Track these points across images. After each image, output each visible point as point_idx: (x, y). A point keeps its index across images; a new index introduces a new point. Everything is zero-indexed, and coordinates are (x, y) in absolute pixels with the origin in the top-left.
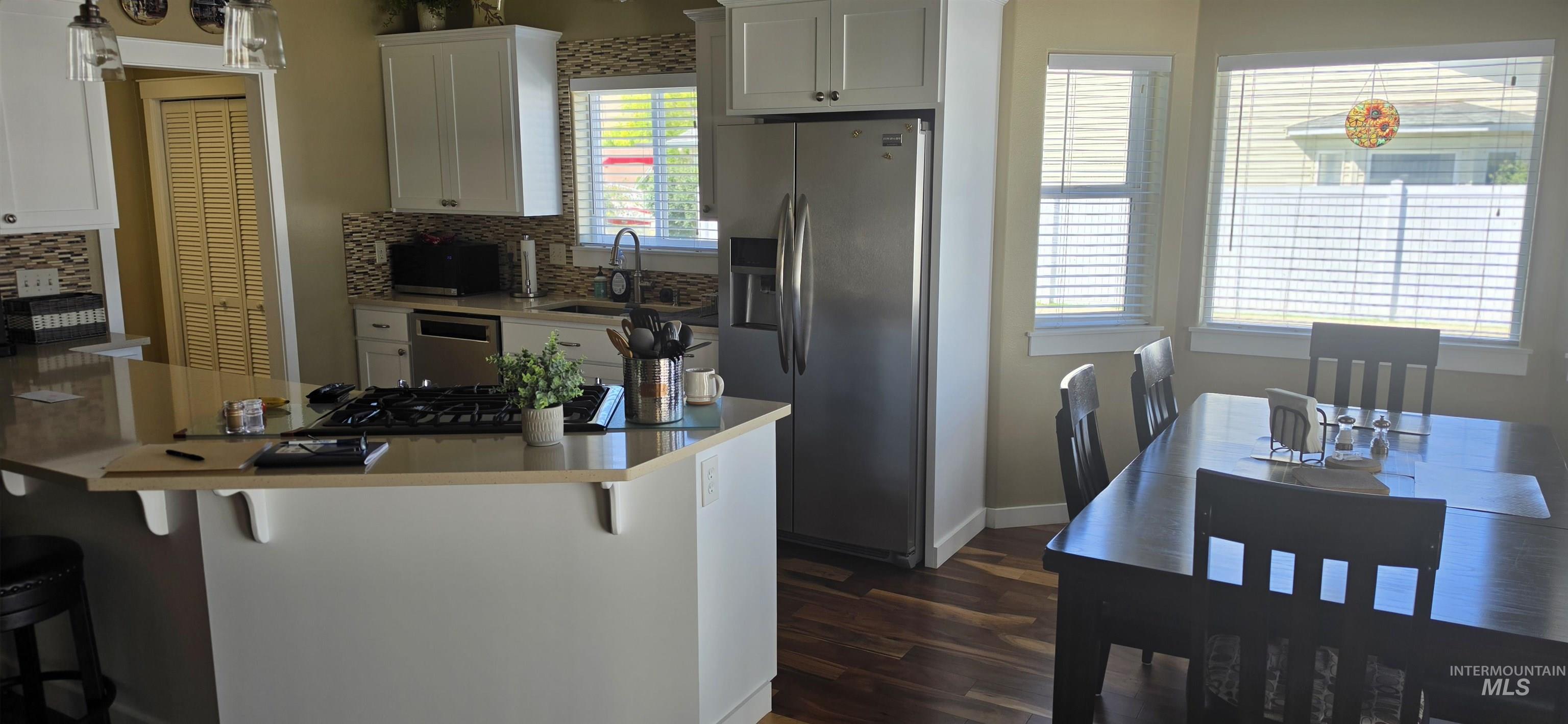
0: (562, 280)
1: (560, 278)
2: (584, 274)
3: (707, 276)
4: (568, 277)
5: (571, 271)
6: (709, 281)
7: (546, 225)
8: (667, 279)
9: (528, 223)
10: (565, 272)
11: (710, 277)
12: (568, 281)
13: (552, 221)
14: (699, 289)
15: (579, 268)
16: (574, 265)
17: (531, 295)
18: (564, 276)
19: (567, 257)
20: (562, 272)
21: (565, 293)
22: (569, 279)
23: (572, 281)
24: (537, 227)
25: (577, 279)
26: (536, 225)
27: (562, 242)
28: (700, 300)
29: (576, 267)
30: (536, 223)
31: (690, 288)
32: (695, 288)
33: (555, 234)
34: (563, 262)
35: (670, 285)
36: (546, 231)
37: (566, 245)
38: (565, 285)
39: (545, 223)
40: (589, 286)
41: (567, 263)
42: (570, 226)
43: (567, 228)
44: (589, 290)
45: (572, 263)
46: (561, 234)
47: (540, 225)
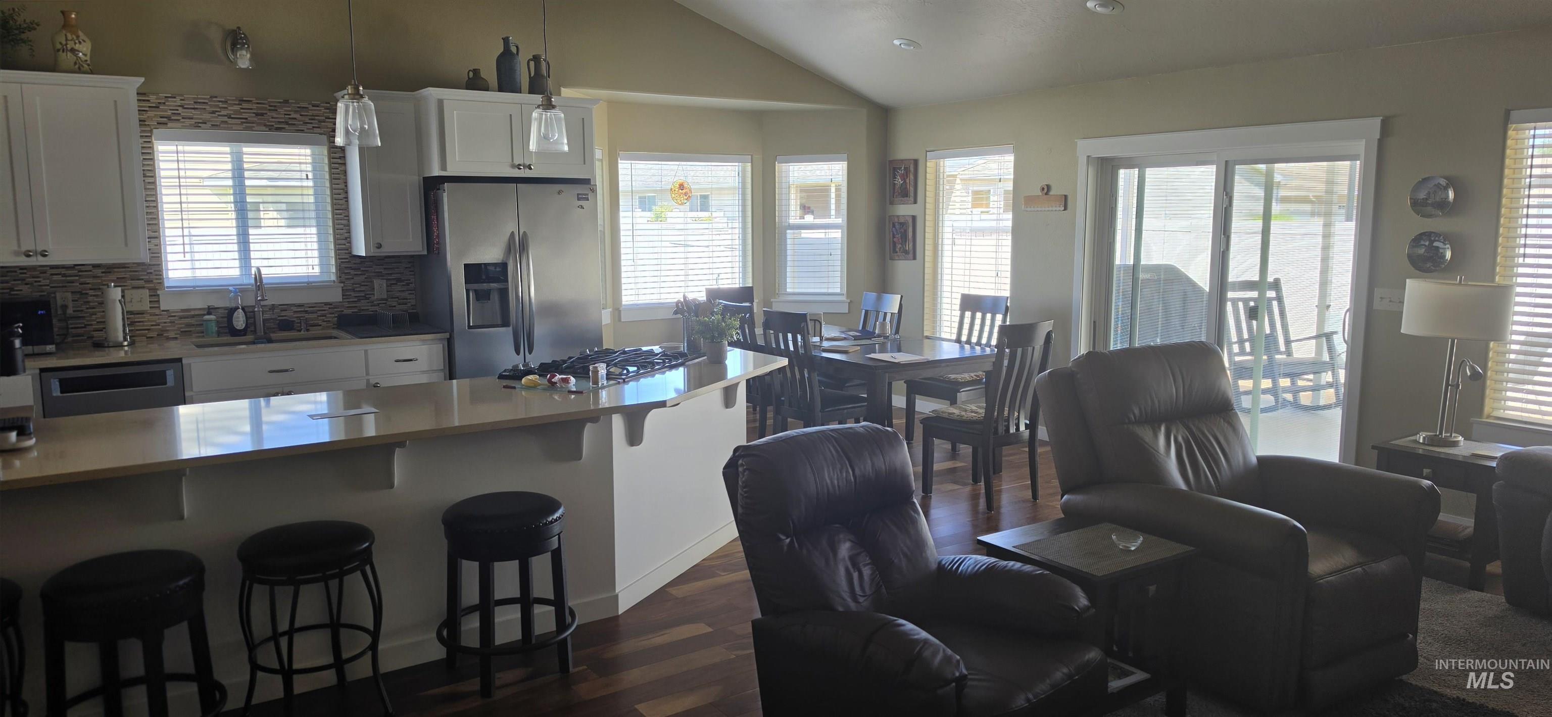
0: (143, 326)
1: (141, 324)
2: (175, 316)
3: (326, 304)
4: (152, 321)
5: (157, 315)
6: (329, 308)
7: (118, 272)
8: (281, 311)
9: (90, 271)
10: (147, 317)
11: (331, 304)
12: (152, 325)
13: (128, 267)
14: (318, 316)
15: (168, 310)
16: (162, 309)
17: (126, 343)
18: (145, 321)
19: (150, 302)
20: (144, 318)
21: (147, 338)
22: (154, 323)
23: (159, 325)
24: (104, 274)
25: (165, 323)
26: (103, 273)
27: (144, 287)
28: (320, 325)
29: (163, 311)
30: (104, 270)
31: (307, 316)
32: (315, 316)
33: (132, 280)
34: (146, 306)
35: (285, 316)
36: (118, 278)
37: (149, 290)
38: (148, 330)
39: (116, 270)
40: (181, 328)
41: (151, 307)
42: (155, 271)
43: (151, 273)
44: (182, 332)
45: (159, 307)
46: (142, 279)
47: (110, 272)
